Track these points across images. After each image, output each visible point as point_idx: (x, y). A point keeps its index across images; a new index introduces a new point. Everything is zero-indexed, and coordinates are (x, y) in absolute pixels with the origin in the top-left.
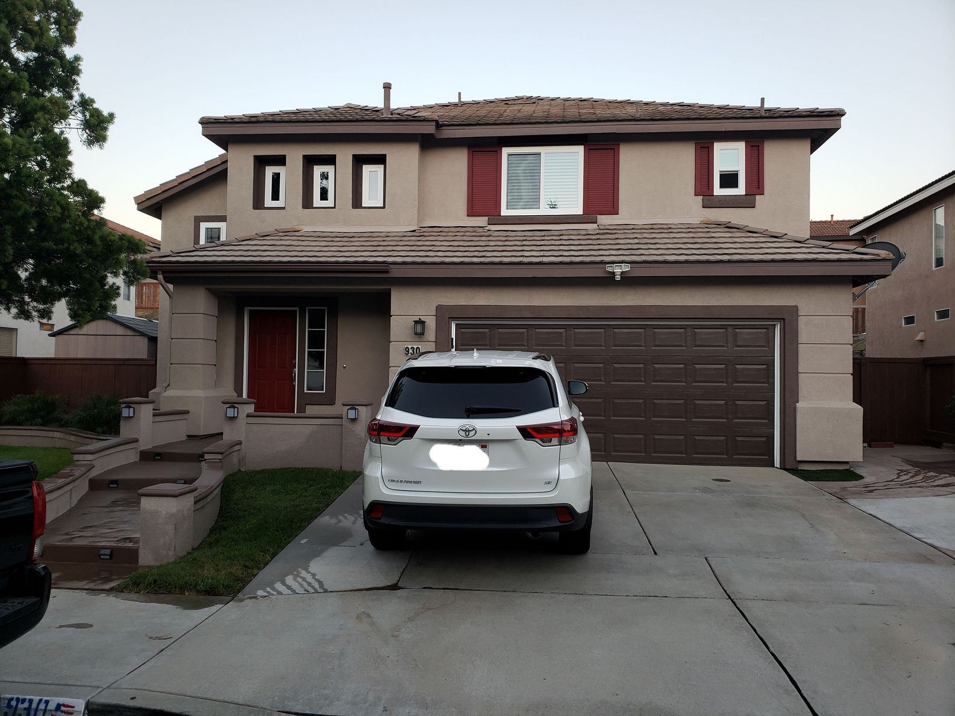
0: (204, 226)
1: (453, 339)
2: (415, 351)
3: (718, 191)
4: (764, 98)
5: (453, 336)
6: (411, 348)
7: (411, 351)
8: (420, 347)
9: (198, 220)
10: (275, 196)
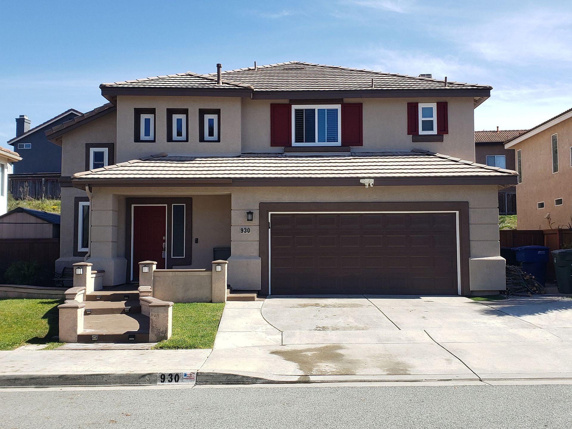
0: (92, 150)
1: (269, 223)
2: (247, 230)
3: (421, 132)
4: (446, 77)
5: (270, 221)
6: (244, 229)
7: (244, 230)
8: (250, 228)
9: (88, 146)
10: (147, 133)
